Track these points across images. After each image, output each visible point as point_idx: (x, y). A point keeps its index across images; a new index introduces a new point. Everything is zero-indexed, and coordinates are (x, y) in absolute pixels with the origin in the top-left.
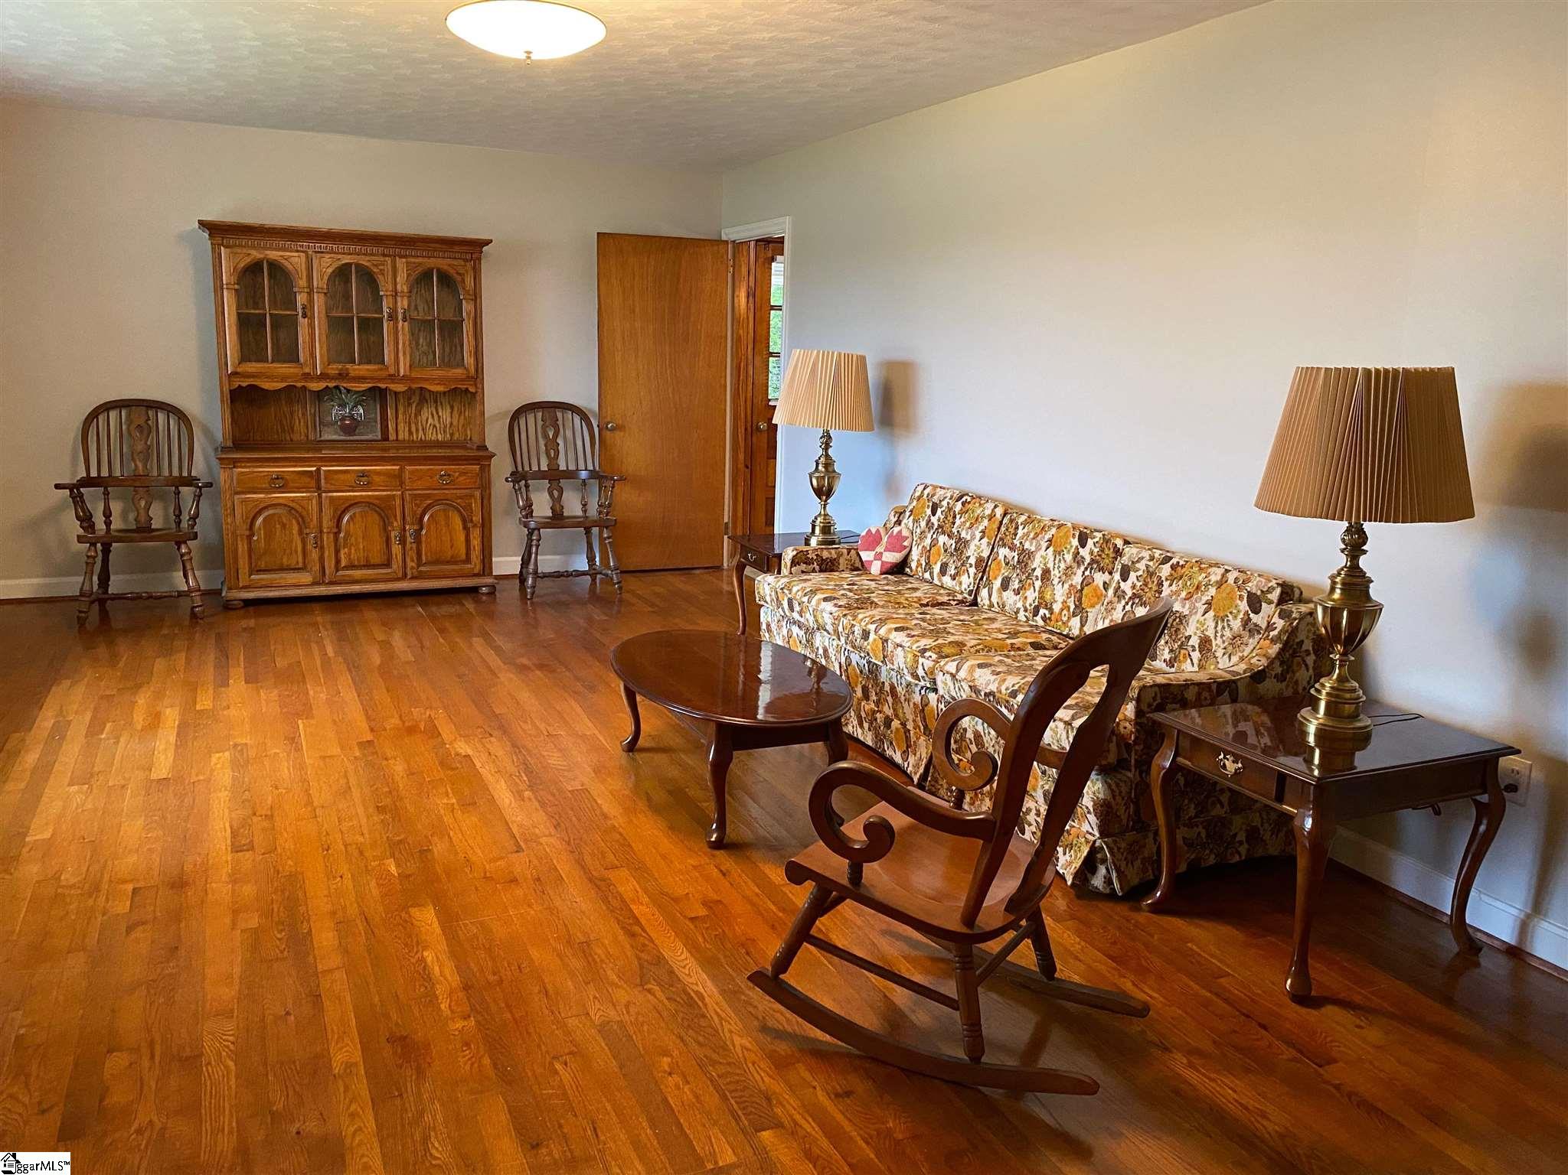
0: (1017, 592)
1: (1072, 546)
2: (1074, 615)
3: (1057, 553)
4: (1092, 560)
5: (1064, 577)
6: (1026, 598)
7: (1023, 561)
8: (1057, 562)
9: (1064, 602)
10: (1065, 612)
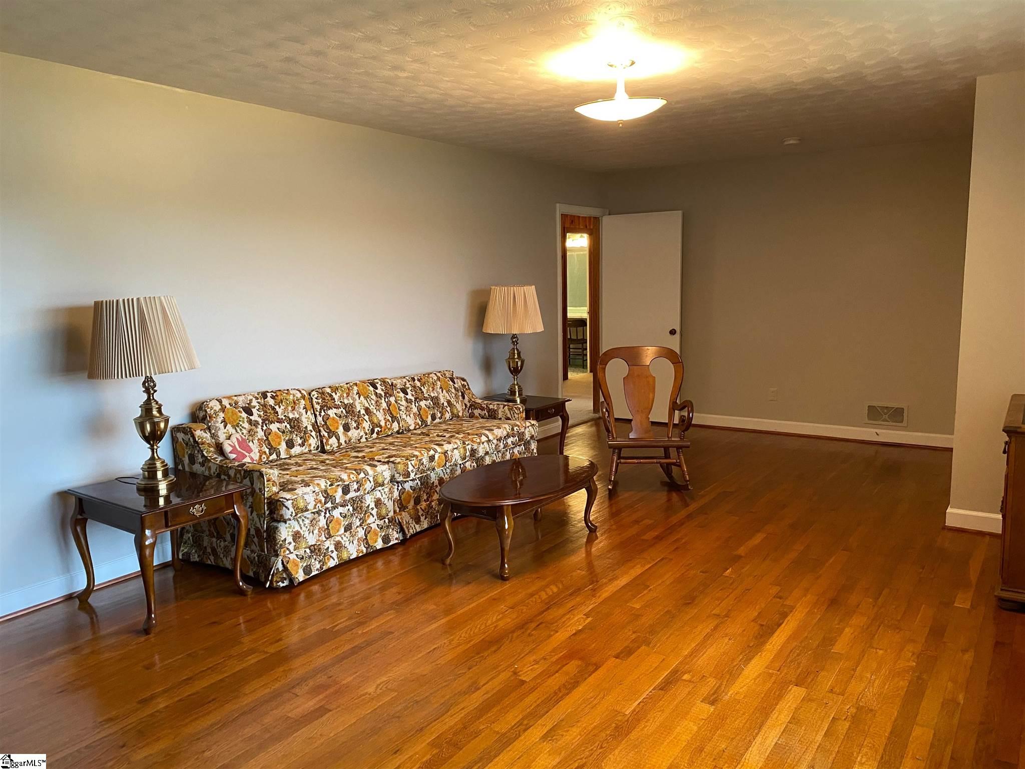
0: (357, 428)
1: (371, 391)
2: (393, 422)
3: (366, 398)
4: (384, 393)
5: (378, 408)
6: (364, 428)
7: (349, 411)
8: (369, 402)
9: (385, 419)
10: (388, 423)
